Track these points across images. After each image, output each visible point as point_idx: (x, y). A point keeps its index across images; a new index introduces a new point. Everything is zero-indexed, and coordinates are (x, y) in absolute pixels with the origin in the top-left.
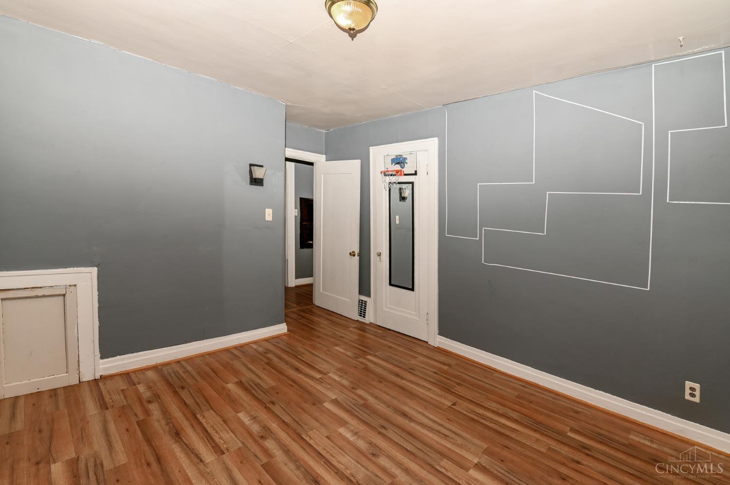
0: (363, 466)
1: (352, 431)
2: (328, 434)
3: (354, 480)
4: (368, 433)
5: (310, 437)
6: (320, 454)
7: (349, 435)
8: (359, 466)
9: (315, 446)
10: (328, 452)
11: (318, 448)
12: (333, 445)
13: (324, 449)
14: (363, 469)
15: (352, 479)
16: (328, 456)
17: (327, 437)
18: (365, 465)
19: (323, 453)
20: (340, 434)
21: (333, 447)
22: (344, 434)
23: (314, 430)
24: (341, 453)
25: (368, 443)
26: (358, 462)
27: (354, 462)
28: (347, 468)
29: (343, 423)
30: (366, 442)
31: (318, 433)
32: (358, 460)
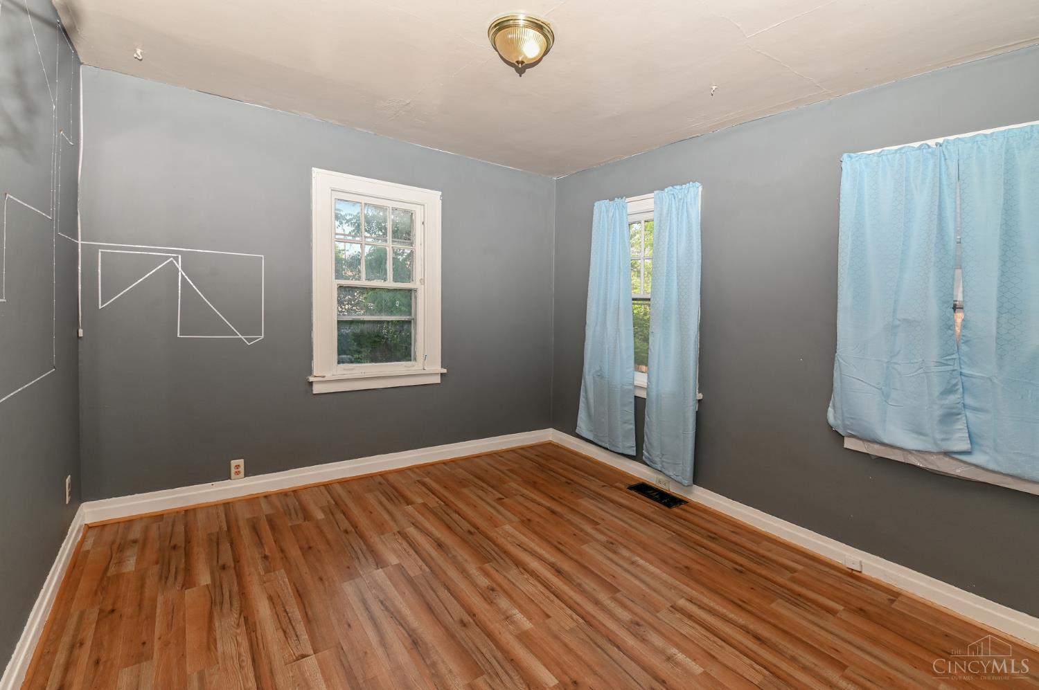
0: (508, 579)
1: (513, 622)
2: (547, 621)
3: (521, 569)
4: (490, 617)
5: (572, 618)
6: (556, 596)
7: (518, 616)
8: (513, 581)
9: (563, 605)
10: (548, 597)
11: (560, 603)
12: (541, 606)
13: (552, 601)
14: (510, 578)
15: (523, 571)
16: (548, 593)
17: (549, 617)
18: (506, 581)
19: (553, 597)
20: (530, 619)
21: (541, 603)
22: (525, 619)
23: (567, 628)
24: (531, 594)
25: (495, 603)
26: (513, 584)
27: (517, 584)
28: (527, 580)
29: (524, 638)
30: (497, 606)
31: (563, 624)
32: (512, 585)
